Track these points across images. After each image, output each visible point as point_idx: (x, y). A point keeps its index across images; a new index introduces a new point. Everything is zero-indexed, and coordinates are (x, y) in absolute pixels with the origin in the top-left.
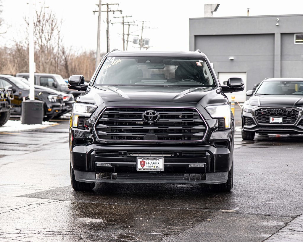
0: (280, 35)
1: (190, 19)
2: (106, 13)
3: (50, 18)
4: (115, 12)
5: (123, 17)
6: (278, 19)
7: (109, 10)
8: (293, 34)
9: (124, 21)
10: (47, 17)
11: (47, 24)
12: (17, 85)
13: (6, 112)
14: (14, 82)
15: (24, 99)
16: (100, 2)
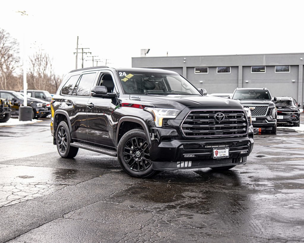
0: (186, 68)
1: (132, 58)
2: (82, 54)
3: (45, 56)
4: (87, 54)
5: (93, 57)
6: (185, 59)
7: (83, 52)
8: (194, 67)
9: (94, 59)
10: (43, 56)
11: (43, 60)
12: (18, 97)
13: (8, 113)
14: (15, 95)
15: (21, 105)
16: (77, 47)
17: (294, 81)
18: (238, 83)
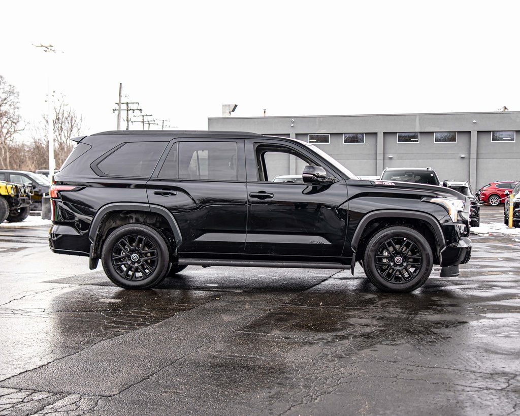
1: (209, 119)
2: (126, 111)
3: (69, 116)
4: (135, 111)
5: (143, 116)
6: (293, 120)
7: (129, 109)
8: (307, 134)
9: (144, 120)
10: (66, 115)
11: (66, 122)
12: (37, 181)
13: (26, 207)
14: (34, 179)
15: (44, 194)
16: (120, 100)
17: (464, 156)
18: (377, 159)
